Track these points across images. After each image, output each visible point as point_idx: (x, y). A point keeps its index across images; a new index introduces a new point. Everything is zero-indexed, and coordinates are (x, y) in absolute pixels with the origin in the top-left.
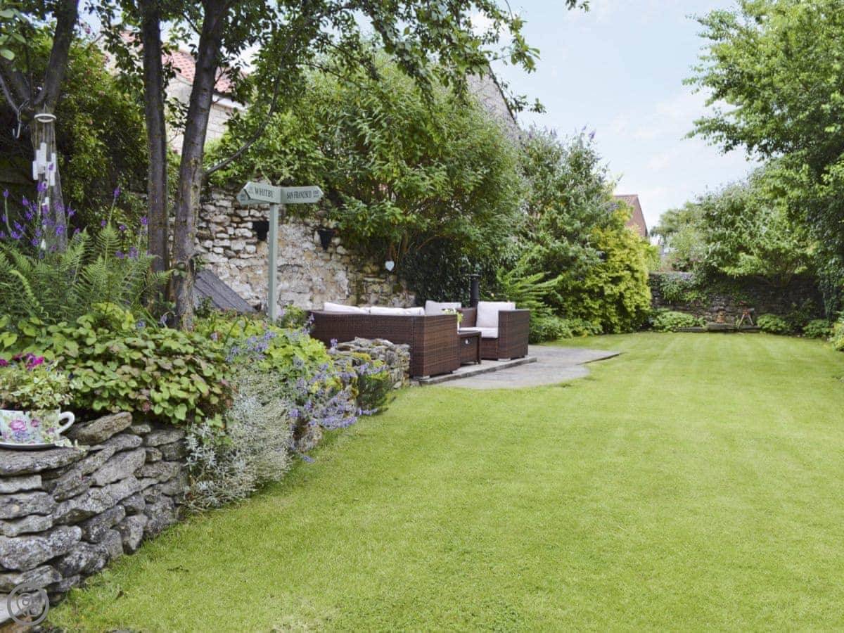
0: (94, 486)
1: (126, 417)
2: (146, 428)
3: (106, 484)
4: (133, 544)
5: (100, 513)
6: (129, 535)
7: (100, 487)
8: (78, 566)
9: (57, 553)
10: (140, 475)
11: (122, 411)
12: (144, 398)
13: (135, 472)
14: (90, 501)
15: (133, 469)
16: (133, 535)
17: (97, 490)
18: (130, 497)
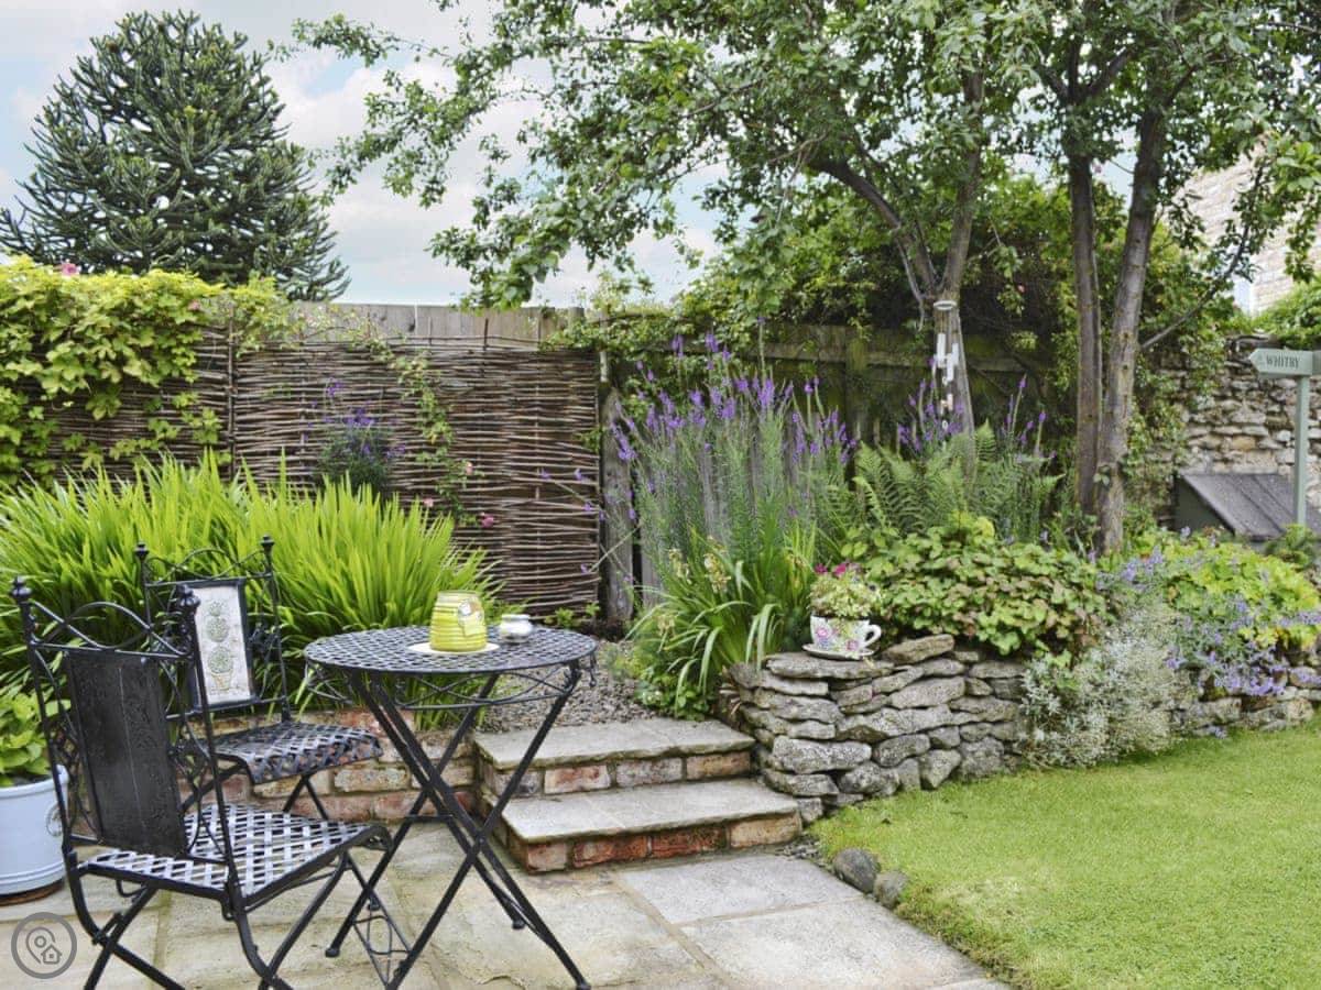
0: (889, 706)
1: (946, 640)
2: (973, 656)
3: (906, 708)
4: (934, 781)
5: (894, 737)
6: (930, 769)
7: (898, 709)
8: (858, 785)
9: (838, 766)
10: (955, 707)
11: (944, 632)
12: (970, 621)
13: (949, 702)
14: (883, 721)
15: (945, 698)
16: (935, 771)
17: (893, 711)
18: (937, 728)
